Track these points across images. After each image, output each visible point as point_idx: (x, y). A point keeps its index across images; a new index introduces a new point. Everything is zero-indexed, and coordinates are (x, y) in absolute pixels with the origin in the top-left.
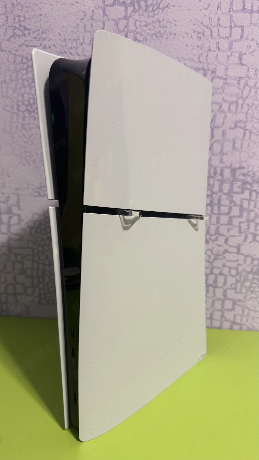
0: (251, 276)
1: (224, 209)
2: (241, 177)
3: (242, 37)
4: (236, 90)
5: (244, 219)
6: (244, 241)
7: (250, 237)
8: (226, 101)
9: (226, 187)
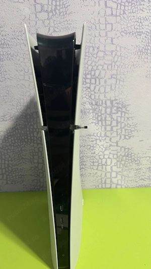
0: (124, 158)
1: (108, 123)
2: (116, 105)
3: (112, 29)
4: (111, 58)
5: (119, 127)
6: (120, 139)
7: (123, 137)
8: (106, 64)
9: (108, 110)
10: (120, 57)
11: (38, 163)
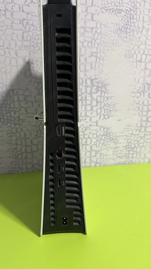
0: (103, 137)
1: (89, 102)
2: (96, 84)
3: (92, 4)
4: (91, 35)
5: (98, 107)
6: (99, 119)
7: (102, 117)
8: (85, 41)
9: (89, 89)
10: (100, 35)
11: (16, 144)
